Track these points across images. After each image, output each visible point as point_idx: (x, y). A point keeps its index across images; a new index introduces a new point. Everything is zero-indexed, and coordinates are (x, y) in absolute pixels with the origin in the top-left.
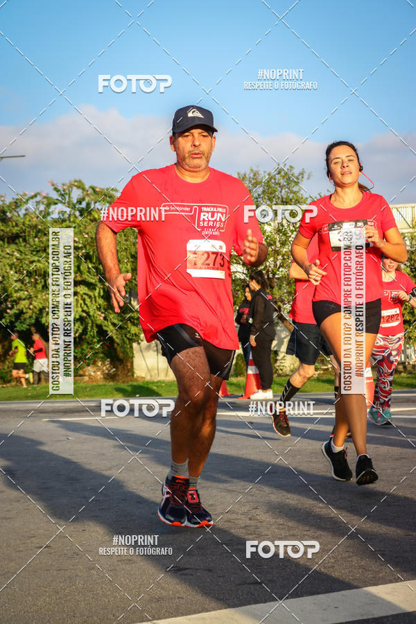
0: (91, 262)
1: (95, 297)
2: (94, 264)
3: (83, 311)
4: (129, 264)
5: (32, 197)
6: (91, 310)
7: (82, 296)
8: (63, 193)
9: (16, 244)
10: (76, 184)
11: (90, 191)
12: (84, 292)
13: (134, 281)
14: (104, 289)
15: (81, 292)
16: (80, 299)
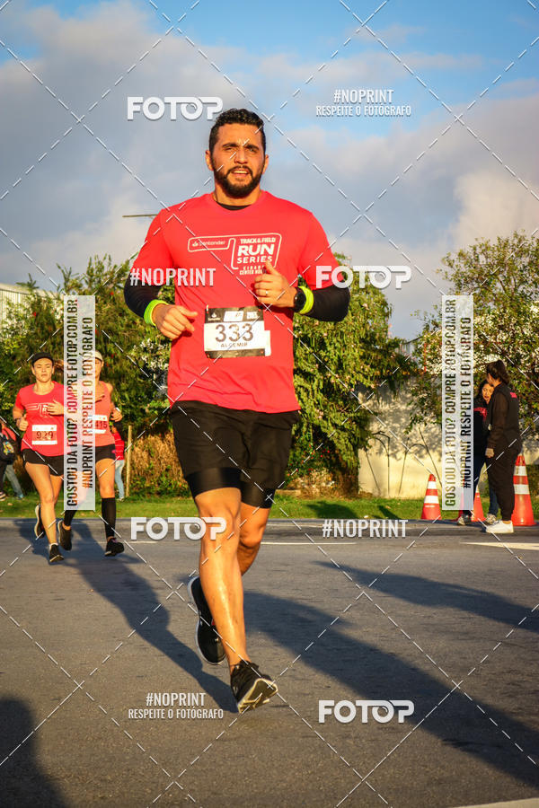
0: (309, 346)
1: (313, 391)
2: (313, 348)
4: (356, 350)
6: (307, 406)
14: (325, 381)
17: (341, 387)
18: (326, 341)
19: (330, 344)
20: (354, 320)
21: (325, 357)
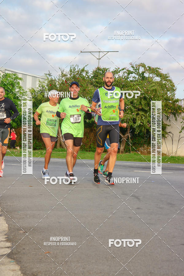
3: (141, 122)
5: (122, 70)
8: (136, 69)
10: (142, 65)
11: (148, 68)
12: (142, 114)
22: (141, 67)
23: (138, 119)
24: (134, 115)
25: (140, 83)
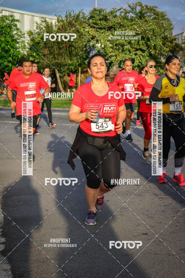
0: (144, 40)
1: (145, 56)
2: (145, 41)
3: (140, 62)
4: (161, 41)
5: (119, 10)
6: (143, 62)
7: (139, 56)
8: (133, 8)
9: (111, 31)
10: (139, 4)
11: (145, 8)
12: (140, 53)
13: (163, 49)
14: (149, 52)
15: (139, 54)
16: (138, 57)
17: (155, 55)
18: (150, 38)
19: (152, 40)
20: (160, 31)
21: (150, 44)
22: (138, 6)
23: (136, 59)
24: (132, 55)
25: (137, 23)
